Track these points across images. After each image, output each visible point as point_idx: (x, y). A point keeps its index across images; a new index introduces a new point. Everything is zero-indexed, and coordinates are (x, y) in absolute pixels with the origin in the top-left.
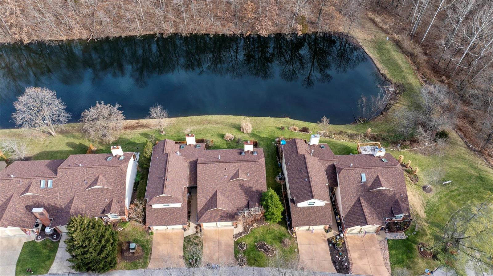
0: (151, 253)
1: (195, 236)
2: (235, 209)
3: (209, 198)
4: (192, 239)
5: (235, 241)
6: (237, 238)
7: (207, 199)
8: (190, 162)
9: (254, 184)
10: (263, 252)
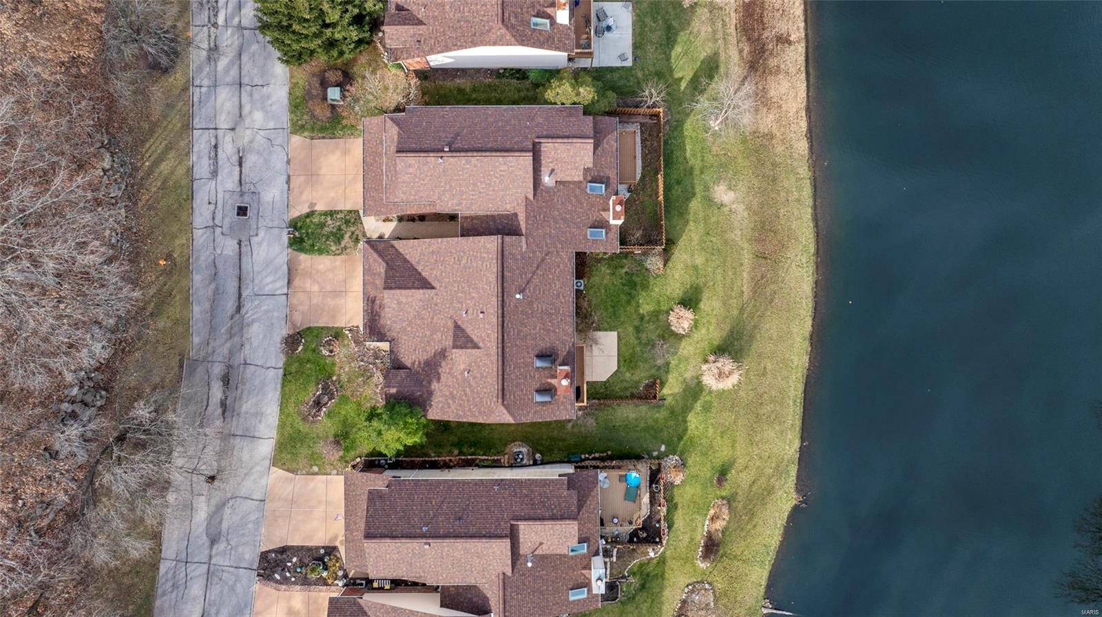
0: (324, 138)
1: (360, 237)
2: (394, 334)
3: (420, 268)
4: (353, 229)
5: (342, 328)
6: (350, 335)
7: (418, 262)
8: (516, 215)
9: (446, 386)
10: (315, 394)
